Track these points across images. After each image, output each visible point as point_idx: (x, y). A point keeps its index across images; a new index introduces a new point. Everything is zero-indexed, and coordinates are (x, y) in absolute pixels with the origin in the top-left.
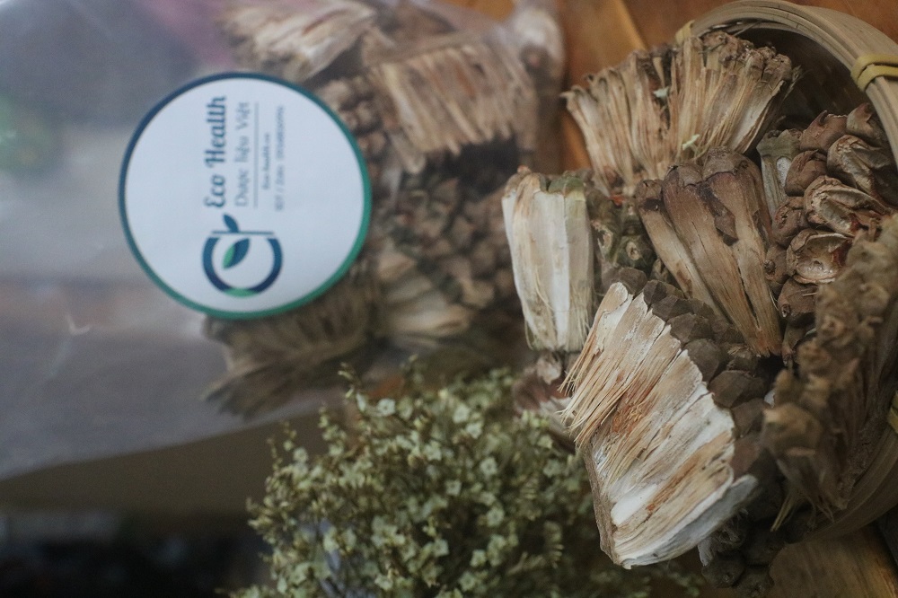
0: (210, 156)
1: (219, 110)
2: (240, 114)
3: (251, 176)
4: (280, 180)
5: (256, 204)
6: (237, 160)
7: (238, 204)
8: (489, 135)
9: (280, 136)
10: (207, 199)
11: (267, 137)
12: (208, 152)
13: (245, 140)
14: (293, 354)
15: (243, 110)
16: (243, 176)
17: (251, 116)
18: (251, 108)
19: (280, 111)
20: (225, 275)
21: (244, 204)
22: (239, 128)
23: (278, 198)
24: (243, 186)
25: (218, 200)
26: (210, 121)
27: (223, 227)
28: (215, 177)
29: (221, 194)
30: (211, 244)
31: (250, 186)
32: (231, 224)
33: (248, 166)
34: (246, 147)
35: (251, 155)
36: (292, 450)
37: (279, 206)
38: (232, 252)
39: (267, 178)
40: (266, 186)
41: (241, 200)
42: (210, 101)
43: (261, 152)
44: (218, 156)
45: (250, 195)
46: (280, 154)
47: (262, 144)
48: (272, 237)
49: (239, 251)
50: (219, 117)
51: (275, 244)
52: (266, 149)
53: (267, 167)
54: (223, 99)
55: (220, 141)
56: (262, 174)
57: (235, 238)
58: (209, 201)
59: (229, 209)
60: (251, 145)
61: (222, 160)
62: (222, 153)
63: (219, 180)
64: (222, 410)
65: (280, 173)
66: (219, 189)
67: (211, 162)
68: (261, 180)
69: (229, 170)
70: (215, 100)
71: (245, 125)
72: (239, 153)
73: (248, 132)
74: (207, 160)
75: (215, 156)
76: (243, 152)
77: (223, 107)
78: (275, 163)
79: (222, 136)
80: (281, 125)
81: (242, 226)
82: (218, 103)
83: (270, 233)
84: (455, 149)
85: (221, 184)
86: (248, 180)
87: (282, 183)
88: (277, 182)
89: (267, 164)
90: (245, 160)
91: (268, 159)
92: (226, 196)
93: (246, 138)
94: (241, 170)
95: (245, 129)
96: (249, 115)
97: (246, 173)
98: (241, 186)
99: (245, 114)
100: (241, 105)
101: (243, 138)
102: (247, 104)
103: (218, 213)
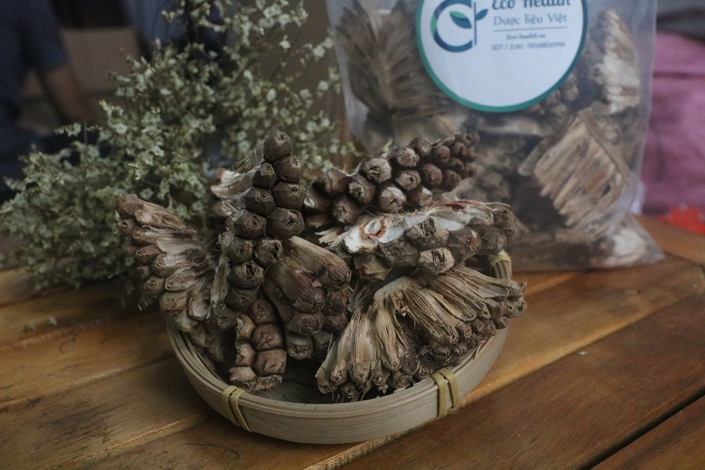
1: (561, 2)
2: (558, 16)
3: (515, 26)
4: (512, 47)
5: (495, 31)
6: (526, 15)
7: (495, 18)
9: (544, 45)
11: (544, 36)
13: (540, 20)
14: (383, 57)
15: (561, 18)
16: (515, 21)
18: (563, 24)
19: (562, 44)
20: (445, 14)
21: (495, 24)
22: (549, 15)
23: (501, 46)
24: (508, 21)
25: (498, 5)
27: (479, 10)
28: (514, 1)
29: (502, 7)
30: (465, 1)
31: (509, 26)
32: (481, 15)
33: (522, 24)
34: (535, 21)
35: (529, 25)
37: (495, 48)
38: (460, 16)
39: (515, 37)
40: (508, 37)
41: (498, 21)
43: (533, 32)
44: (528, 2)
45: (502, 27)
46: (532, 45)
47: (539, 32)
48: (473, 43)
49: (462, 22)
50: (555, 2)
51: (468, 46)
52: (535, 36)
53: (522, 37)
54: (568, 4)
55: (539, 3)
56: (517, 34)
57: (472, 19)
59: (492, 14)
60: (537, 25)
61: (525, 6)
62: (531, 6)
63: (511, 4)
64: (345, 9)
65: (518, 47)
66: (505, 5)
68: (513, 34)
69: (520, 11)
71: (551, 20)
72: (531, 17)
73: (546, 22)
76: (532, 20)
77: (563, 4)
78: (525, 42)
79: (543, 4)
80: (551, 45)
81: (479, 23)
83: (476, 43)
85: (509, 6)
86: (512, 24)
87: (511, 48)
88: (512, 45)
89: (524, 37)
90: (526, 21)
91: (528, 37)
92: (501, 10)
93: (542, 21)
94: (519, 19)
95: (548, 20)
96: (558, 22)
97: (517, 23)
98: (508, 20)
99: (559, 19)
100: (565, 17)
101: (542, 19)
102: (565, 20)
103: (488, 6)
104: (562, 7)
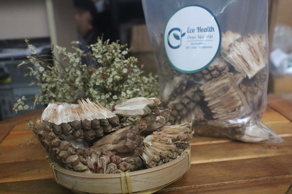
0: (199, 28)
1: (211, 30)
2: (210, 36)
3: (194, 39)
5: (188, 41)
6: (198, 35)
7: (188, 36)
8: (213, 111)
9: (204, 47)
10: (189, 28)
11: (204, 44)
12: (200, 27)
15: (211, 37)
16: (194, 37)
17: (209, 39)
18: (212, 39)
19: (211, 47)
20: (172, 34)
21: (188, 38)
23: (189, 47)
25: (189, 31)
26: (208, 27)
27: (183, 33)
28: (194, 30)
29: (190, 32)
30: (179, 30)
31: (192, 40)
32: (183, 35)
33: (197, 39)
35: (199, 39)
36: (126, 50)
37: (187, 48)
38: (176, 35)
39: (194, 44)
40: (192, 44)
42: (213, 27)
43: (200, 42)
44: (199, 30)
45: (190, 40)
46: (200, 47)
47: (202, 42)
48: (180, 45)
49: (177, 37)
50: (209, 30)
51: (178, 47)
52: (201, 44)
53: (196, 44)
54: (214, 31)
55: (203, 31)
56: (195, 42)
57: (180, 36)
58: (189, 29)
59: (187, 34)
60: (202, 39)
61: (198, 32)
62: (200, 32)
63: (193, 31)
65: (195, 48)
66: (191, 31)
67: (198, 28)
68: (193, 42)
69: (196, 34)
70: (213, 28)
72: (200, 36)
73: (205, 39)
74: (198, 27)
75: (200, 29)
76: (200, 37)
77: (212, 31)
78: (197, 46)
79: (204, 31)
80: (207, 47)
81: (183, 38)
82: (213, 29)
83: (181, 46)
84: (206, 99)
85: (193, 32)
86: (193, 39)
87: (192, 48)
88: (193, 47)
89: (197, 44)
90: (198, 38)
91: (198, 44)
92: (190, 33)
93: (204, 38)
94: (196, 37)
95: (206, 37)
96: (210, 38)
97: (195, 38)
98: (192, 37)
99: (210, 37)
100: (212, 36)
101: (204, 37)
102: (212, 38)
103: (186, 32)
104: (211, 32)
